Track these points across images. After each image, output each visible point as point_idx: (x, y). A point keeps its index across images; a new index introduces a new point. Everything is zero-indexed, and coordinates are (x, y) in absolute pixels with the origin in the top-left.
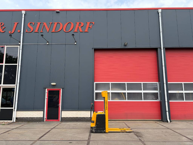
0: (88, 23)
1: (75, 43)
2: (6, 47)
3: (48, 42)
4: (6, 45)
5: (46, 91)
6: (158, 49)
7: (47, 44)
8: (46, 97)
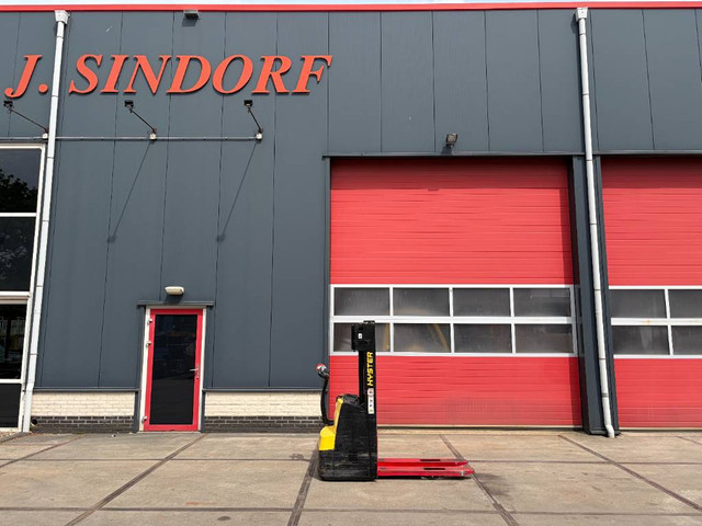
1: (259, 136)
3: (154, 132)
5: (148, 318)
6: (575, 160)
7: (153, 137)
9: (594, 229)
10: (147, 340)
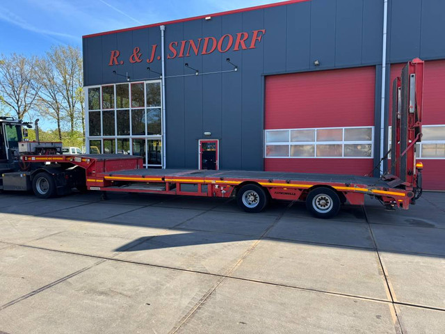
0: (256, 32)
1: (236, 70)
2: (145, 82)
3: (197, 71)
5: (199, 144)
6: (377, 66)
7: (197, 74)
8: (199, 152)
9: (383, 100)
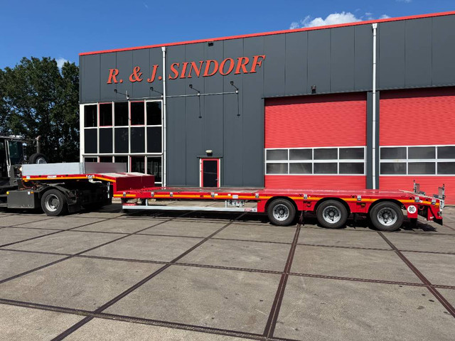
1: (237, 92)
2: (145, 101)
3: (199, 92)
4: (146, 99)
6: (368, 93)
9: (374, 123)
10: (201, 169)
